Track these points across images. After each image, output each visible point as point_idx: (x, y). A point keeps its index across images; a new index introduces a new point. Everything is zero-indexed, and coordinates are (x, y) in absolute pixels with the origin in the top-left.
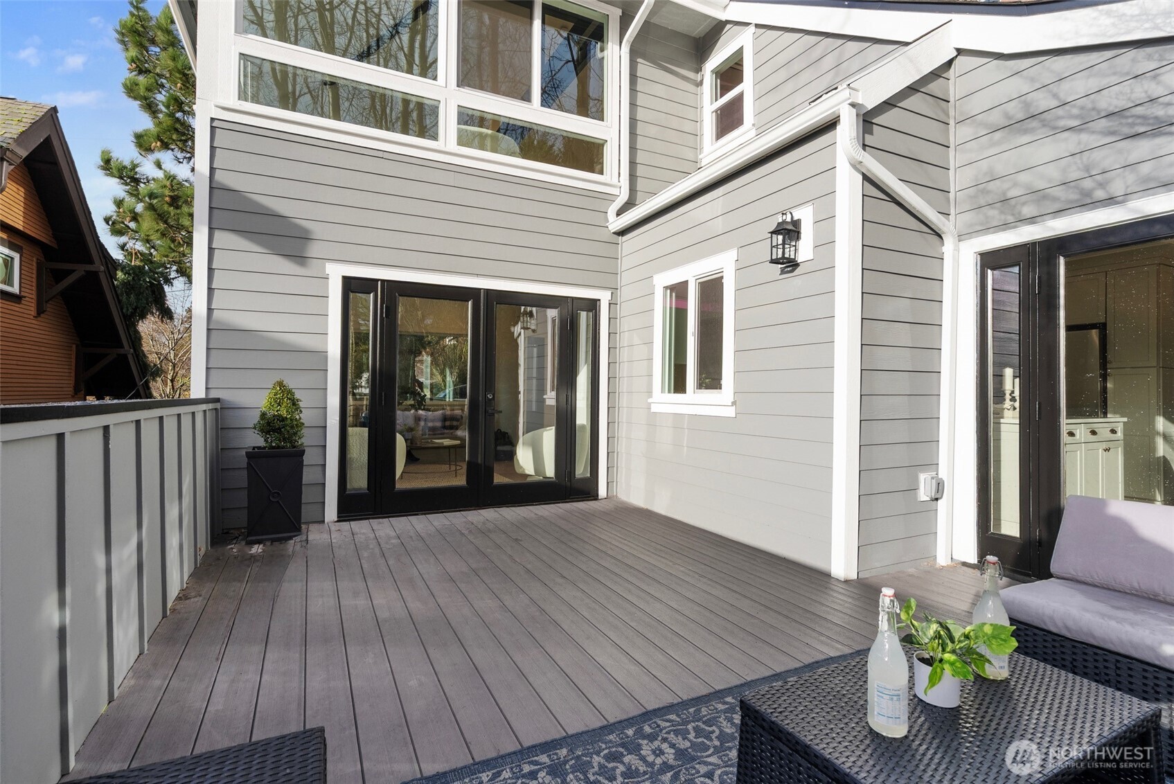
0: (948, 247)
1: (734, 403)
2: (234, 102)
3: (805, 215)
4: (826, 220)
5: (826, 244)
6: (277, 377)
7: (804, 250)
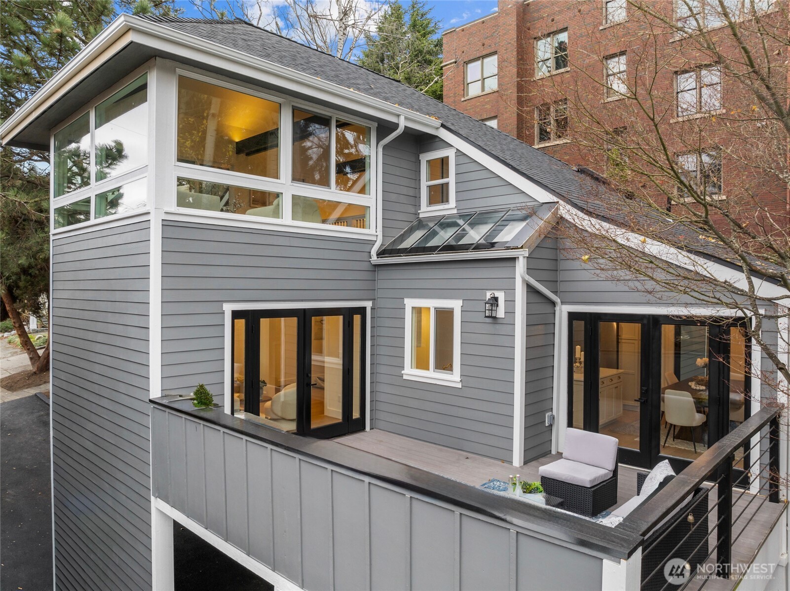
0: (557, 309)
1: (461, 381)
2: (174, 208)
3: (501, 295)
4: (510, 301)
5: (510, 312)
6: (197, 381)
7: (501, 313)
